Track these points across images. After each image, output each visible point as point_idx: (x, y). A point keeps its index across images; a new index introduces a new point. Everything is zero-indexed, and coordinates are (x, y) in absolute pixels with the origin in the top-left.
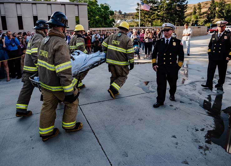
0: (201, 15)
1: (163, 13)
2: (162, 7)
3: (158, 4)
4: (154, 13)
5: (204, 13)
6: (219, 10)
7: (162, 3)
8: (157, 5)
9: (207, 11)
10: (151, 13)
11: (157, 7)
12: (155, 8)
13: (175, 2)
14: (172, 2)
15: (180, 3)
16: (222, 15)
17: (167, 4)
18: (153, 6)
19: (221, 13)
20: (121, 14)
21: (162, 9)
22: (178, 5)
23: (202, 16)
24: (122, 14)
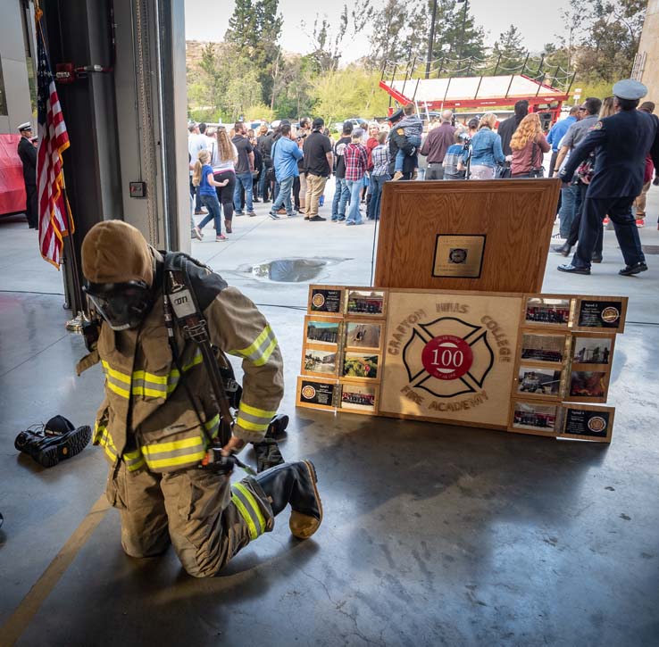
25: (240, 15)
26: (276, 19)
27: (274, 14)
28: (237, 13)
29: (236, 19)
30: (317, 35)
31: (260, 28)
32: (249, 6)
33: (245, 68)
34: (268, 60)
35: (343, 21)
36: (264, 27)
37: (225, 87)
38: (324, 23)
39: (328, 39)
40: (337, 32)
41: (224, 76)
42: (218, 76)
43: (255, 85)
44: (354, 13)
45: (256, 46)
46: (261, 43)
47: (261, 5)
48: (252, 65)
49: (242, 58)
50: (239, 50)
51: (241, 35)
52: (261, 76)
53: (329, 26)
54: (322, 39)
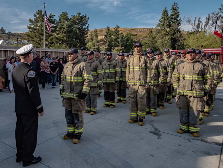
0: (98, 42)
1: (63, 35)
2: (61, 28)
3: (56, 24)
4: (51, 34)
5: (101, 40)
6: (115, 38)
7: (61, 22)
8: (56, 25)
9: (103, 39)
10: (47, 34)
11: (55, 27)
12: (52, 29)
13: (76, 25)
14: (72, 23)
15: (81, 26)
16: (117, 44)
17: (67, 25)
19: (116, 41)
20: (4, 33)
21: (62, 30)
22: (79, 28)
23: (99, 44)
24: (6, 34)
25: (164, 18)
26: (178, 19)
27: (178, 18)
28: (162, 18)
29: (162, 20)
30: (196, 25)
31: (172, 23)
32: (167, 16)
33: (164, 36)
34: (174, 33)
35: (207, 20)
36: (173, 22)
37: (156, 42)
38: (199, 21)
39: (201, 26)
40: (205, 24)
41: (156, 38)
42: (154, 38)
43: (168, 42)
44: (212, 17)
45: (170, 29)
46: (172, 28)
47: (172, 15)
48: (168, 35)
49: (163, 32)
50: (163, 30)
51: (164, 25)
52: (172, 39)
53: (201, 22)
54: (198, 26)
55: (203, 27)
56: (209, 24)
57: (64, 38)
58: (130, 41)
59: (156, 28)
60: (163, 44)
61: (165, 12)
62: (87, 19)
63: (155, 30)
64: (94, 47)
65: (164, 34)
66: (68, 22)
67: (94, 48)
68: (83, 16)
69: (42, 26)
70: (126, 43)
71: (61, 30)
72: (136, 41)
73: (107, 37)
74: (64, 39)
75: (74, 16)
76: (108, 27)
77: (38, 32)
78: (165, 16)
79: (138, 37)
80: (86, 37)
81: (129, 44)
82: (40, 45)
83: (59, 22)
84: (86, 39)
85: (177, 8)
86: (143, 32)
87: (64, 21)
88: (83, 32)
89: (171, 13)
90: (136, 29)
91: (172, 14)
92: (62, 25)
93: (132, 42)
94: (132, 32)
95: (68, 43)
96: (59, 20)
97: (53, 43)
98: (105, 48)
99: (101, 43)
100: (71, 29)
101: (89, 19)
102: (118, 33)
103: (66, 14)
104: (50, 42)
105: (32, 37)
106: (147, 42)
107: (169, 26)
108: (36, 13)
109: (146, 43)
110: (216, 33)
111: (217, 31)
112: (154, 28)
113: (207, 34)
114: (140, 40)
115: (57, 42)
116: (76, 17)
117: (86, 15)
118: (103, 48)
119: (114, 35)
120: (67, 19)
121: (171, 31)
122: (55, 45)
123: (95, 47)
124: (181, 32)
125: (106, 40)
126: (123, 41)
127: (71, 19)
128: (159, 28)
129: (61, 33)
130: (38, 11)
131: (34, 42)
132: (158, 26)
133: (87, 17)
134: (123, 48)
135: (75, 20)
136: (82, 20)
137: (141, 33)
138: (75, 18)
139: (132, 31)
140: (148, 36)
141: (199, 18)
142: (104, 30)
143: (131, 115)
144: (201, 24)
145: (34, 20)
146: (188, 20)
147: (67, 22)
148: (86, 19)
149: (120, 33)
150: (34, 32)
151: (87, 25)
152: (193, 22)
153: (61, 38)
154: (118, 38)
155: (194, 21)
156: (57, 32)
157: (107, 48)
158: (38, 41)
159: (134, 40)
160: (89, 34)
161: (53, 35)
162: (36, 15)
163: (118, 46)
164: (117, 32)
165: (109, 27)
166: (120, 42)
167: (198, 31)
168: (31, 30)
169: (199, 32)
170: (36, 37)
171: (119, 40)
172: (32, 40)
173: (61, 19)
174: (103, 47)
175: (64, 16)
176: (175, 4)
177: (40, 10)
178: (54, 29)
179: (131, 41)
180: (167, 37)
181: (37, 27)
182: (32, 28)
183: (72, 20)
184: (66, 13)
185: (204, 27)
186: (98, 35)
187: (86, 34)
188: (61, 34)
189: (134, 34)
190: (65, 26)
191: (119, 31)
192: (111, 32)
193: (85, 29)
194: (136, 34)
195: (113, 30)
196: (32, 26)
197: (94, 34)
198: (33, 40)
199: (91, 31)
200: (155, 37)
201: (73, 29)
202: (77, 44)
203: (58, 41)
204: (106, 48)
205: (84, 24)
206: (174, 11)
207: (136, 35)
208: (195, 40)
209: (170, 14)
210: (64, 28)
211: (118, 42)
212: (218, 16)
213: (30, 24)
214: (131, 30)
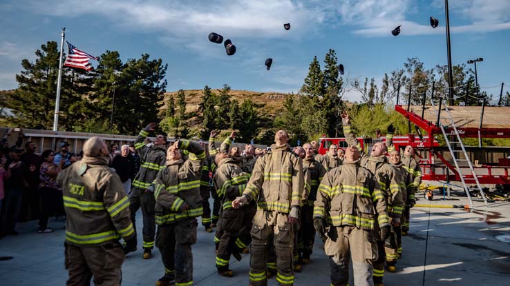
0: (186, 118)
1: (105, 99)
2: (102, 85)
3: (91, 75)
4: (76, 97)
5: (191, 115)
6: (221, 111)
7: (102, 72)
8: (90, 77)
9: (197, 112)
10: (67, 97)
11: (89, 82)
12: (80, 85)
13: (137, 79)
14: (129, 75)
15: (148, 83)
16: (226, 123)
17: (117, 78)
18: (75, 79)
19: (224, 117)
22: (144, 87)
23: (187, 121)
25: (312, 77)
26: (338, 80)
27: (337, 77)
28: (310, 75)
29: (310, 79)
30: (368, 91)
31: (327, 85)
32: (318, 72)
33: (314, 109)
34: (332, 106)
35: (385, 84)
36: (329, 85)
37: (300, 121)
38: (372, 84)
39: (375, 94)
40: (382, 90)
41: (300, 114)
42: (296, 113)
43: (321, 121)
44: (392, 80)
45: (324, 97)
46: (326, 95)
47: (326, 71)
48: (320, 107)
49: (313, 103)
50: (312, 98)
51: (313, 89)
52: (327, 116)
53: (375, 86)
54: (372, 94)
55: (379, 96)
56: (389, 91)
57: (107, 105)
58: (251, 117)
59: (298, 94)
60: (314, 126)
61: (313, 66)
62: (164, 69)
63: (298, 99)
64: (176, 128)
65: (315, 106)
66: (119, 72)
67: (177, 131)
68: (155, 61)
69: (55, 78)
70: (243, 120)
71: (102, 89)
72: (262, 117)
73: (204, 108)
74: (109, 109)
75: (134, 61)
76: (207, 87)
77: (42, 92)
78: (314, 72)
79: (266, 110)
80: (159, 106)
81: (249, 123)
82: (47, 121)
83: (98, 72)
84: (158, 111)
85: (335, 60)
86: (276, 100)
87: (111, 69)
88: (154, 95)
89: (325, 67)
90: (263, 94)
91: (328, 69)
92: (103, 78)
93: (255, 119)
94: (255, 100)
95: (116, 118)
96: (99, 67)
97: (80, 116)
98: (200, 130)
99: (191, 119)
100: (125, 87)
101: (166, 68)
102: (227, 101)
103: (116, 54)
104: (71, 115)
105: (24, 102)
106: (284, 120)
107: (323, 91)
108: (43, 47)
109: (282, 123)
110: (398, 108)
111: (401, 106)
112: (295, 93)
113: (386, 110)
114: (270, 116)
115: (91, 116)
116: (138, 62)
117: (161, 60)
118: (196, 130)
119: (220, 103)
120: (118, 66)
121: (326, 100)
122: (83, 122)
123: (179, 129)
124: (343, 104)
125: (202, 114)
126: (237, 118)
127: (126, 66)
128: (305, 94)
129: (101, 96)
130: (49, 43)
131: (31, 114)
132: (304, 90)
133: (163, 64)
134: (237, 131)
135: (135, 69)
136: (152, 69)
137: (273, 103)
138: (137, 65)
139: (254, 97)
140: (285, 109)
141: (373, 80)
142: (200, 92)
143: (252, 279)
144: (375, 91)
145: (35, 63)
146: (354, 82)
147: (116, 72)
148: (161, 69)
149: (231, 99)
150: (32, 90)
151: (162, 82)
152: (362, 86)
153: (101, 106)
154: (227, 111)
155: (364, 85)
156: (90, 92)
157: (204, 130)
158: (42, 111)
159: (258, 115)
160: (166, 99)
161: (80, 99)
162: (42, 51)
163: (227, 127)
164: (225, 98)
165: (209, 87)
166: (231, 119)
167: (370, 104)
168: (25, 85)
169: (373, 104)
170: (35, 101)
171: (230, 114)
172: (26, 109)
173: (103, 65)
174: (197, 128)
175: (111, 60)
176: (332, 51)
177: (53, 42)
178: (85, 85)
179: (253, 117)
180: (319, 113)
181: (43, 80)
182: (27, 81)
183: (129, 69)
184: (116, 52)
185: (382, 96)
186: (186, 103)
187: (159, 100)
188: (102, 98)
189: (258, 103)
190: (112, 80)
191: (229, 96)
192: (213, 97)
193: (158, 88)
194: (263, 103)
195: (218, 94)
196: (27, 77)
197: (176, 99)
198: (28, 107)
199: (170, 94)
200: (298, 111)
201: (131, 88)
202: (137, 120)
203: (93, 113)
204: (202, 131)
205: (156, 79)
206: (330, 65)
207: (263, 106)
208: (367, 120)
209: (323, 69)
210: (109, 85)
211: (228, 119)
212: (402, 77)
213: (25, 70)
214: (254, 95)
